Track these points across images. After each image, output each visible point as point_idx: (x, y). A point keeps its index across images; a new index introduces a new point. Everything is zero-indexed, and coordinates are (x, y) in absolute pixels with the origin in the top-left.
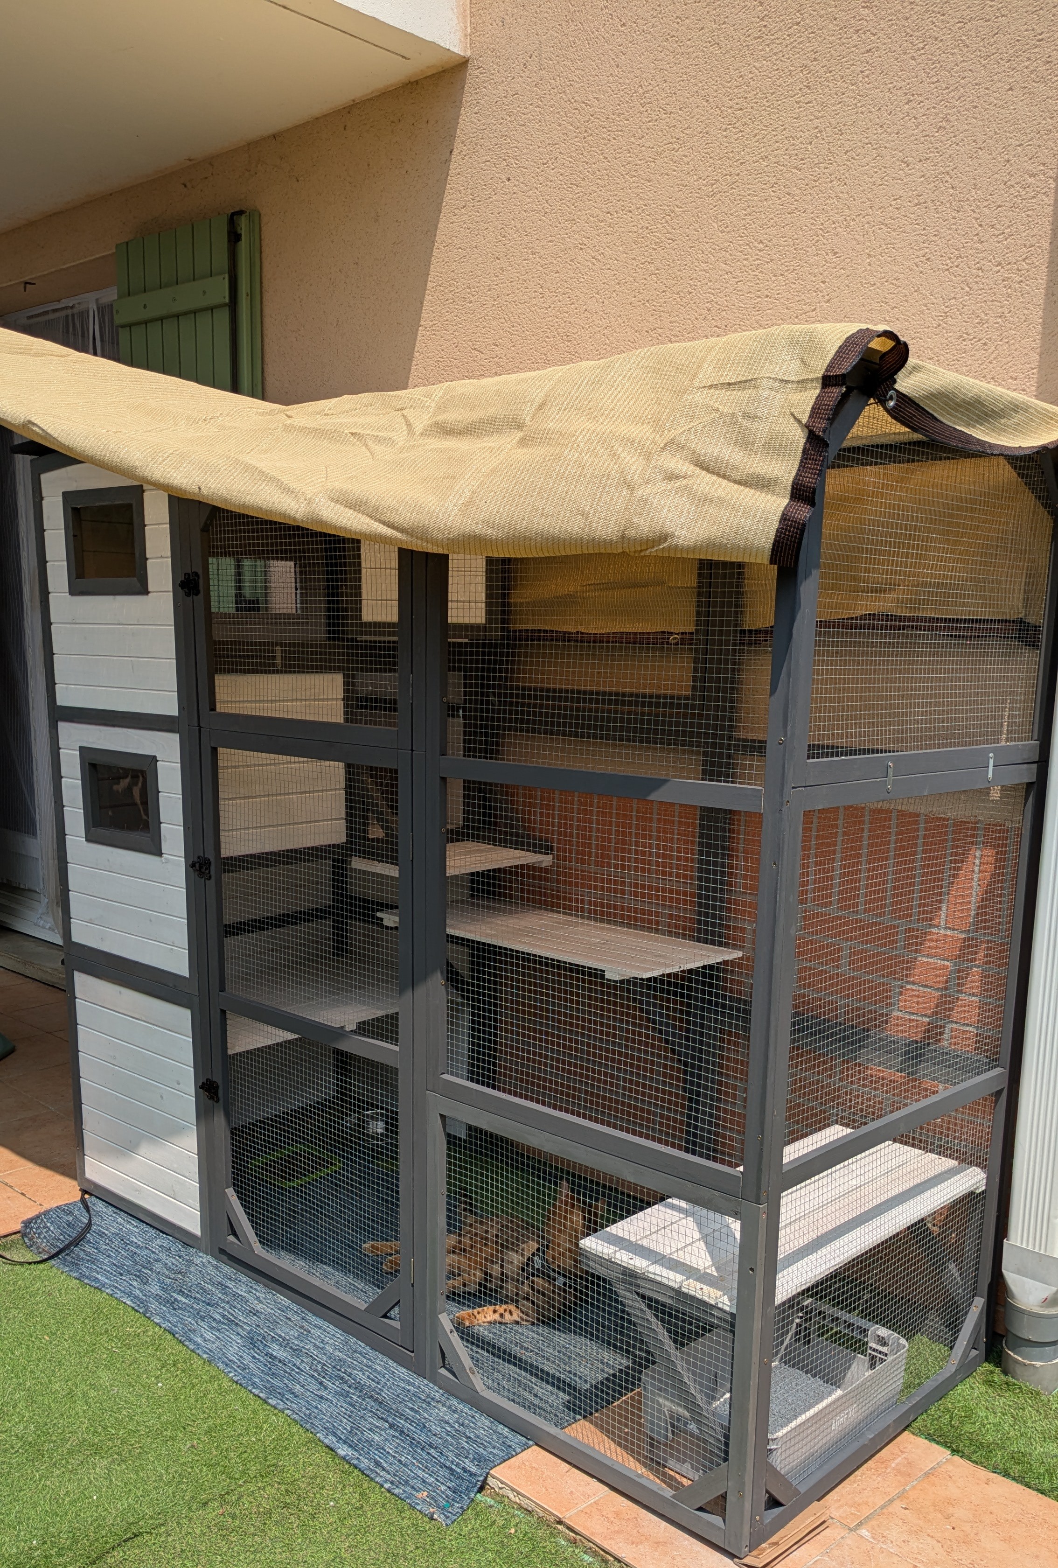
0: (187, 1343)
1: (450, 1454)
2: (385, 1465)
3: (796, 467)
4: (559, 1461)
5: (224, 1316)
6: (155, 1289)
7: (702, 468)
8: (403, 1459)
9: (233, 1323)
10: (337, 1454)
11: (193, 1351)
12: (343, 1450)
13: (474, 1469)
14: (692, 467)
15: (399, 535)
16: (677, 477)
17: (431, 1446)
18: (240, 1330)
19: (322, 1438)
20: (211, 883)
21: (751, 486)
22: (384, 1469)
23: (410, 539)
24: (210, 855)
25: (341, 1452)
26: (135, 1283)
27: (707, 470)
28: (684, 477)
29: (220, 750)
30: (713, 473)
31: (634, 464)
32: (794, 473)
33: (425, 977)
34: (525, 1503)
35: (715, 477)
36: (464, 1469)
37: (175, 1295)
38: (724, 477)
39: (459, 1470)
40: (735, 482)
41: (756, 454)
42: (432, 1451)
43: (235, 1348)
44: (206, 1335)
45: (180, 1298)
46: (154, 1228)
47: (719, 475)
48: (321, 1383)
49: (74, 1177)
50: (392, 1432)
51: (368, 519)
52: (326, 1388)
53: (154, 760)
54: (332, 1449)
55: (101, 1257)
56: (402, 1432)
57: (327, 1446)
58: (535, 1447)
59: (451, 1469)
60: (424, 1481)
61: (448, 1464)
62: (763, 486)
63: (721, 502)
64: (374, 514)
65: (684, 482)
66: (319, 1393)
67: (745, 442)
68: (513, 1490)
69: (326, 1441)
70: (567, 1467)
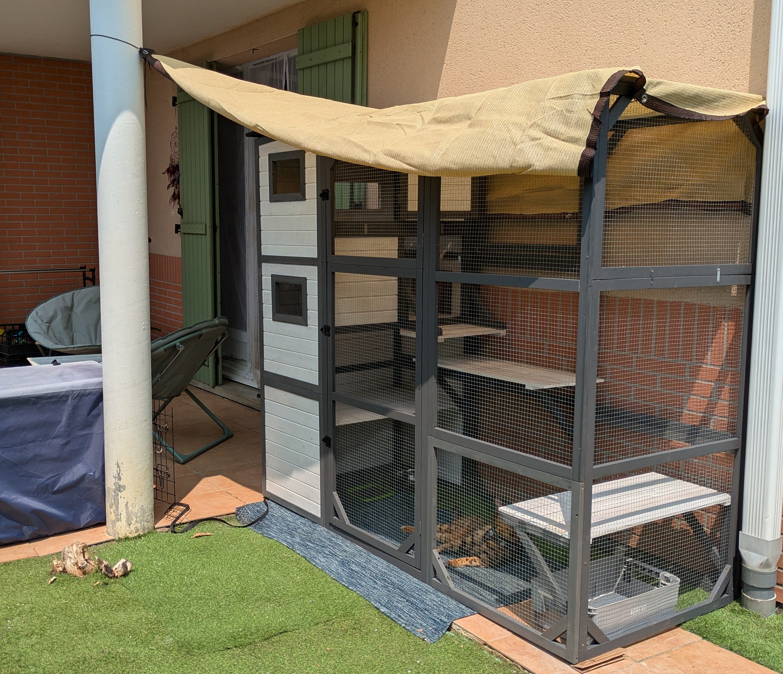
0: (312, 562)
1: (434, 613)
2: (403, 617)
3: (589, 133)
4: (489, 621)
5: (330, 552)
6: (298, 540)
7: (548, 135)
8: (412, 615)
9: (334, 555)
10: (380, 611)
11: (314, 565)
12: (383, 609)
13: (446, 620)
14: (543, 134)
15: (414, 169)
16: (536, 139)
17: (426, 610)
18: (337, 558)
19: (373, 604)
20: (331, 337)
21: (569, 142)
22: (402, 618)
23: (418, 170)
24: (330, 324)
25: (382, 610)
26: (288, 537)
27: (550, 135)
28: (540, 139)
29: (336, 273)
30: (553, 137)
31: (517, 134)
32: (588, 136)
33: (428, 378)
34: (469, 636)
35: (554, 139)
36: (441, 620)
37: (307, 543)
38: (558, 138)
39: (438, 621)
40: (562, 140)
41: (572, 127)
42: (426, 612)
43: (334, 565)
44: (321, 560)
45: (309, 544)
46: (298, 514)
47: (555, 138)
48: (375, 581)
49: (261, 492)
50: (407, 603)
51: (400, 162)
52: (377, 583)
53: (305, 279)
54: (378, 609)
55: (272, 526)
56: (412, 603)
57: (376, 608)
58: (478, 614)
59: (435, 620)
60: (421, 625)
61: (433, 618)
62: (574, 142)
63: (555, 149)
64: (403, 160)
65: (540, 141)
66: (374, 586)
67: (567, 123)
68: (464, 630)
69: (375, 605)
70: (492, 623)
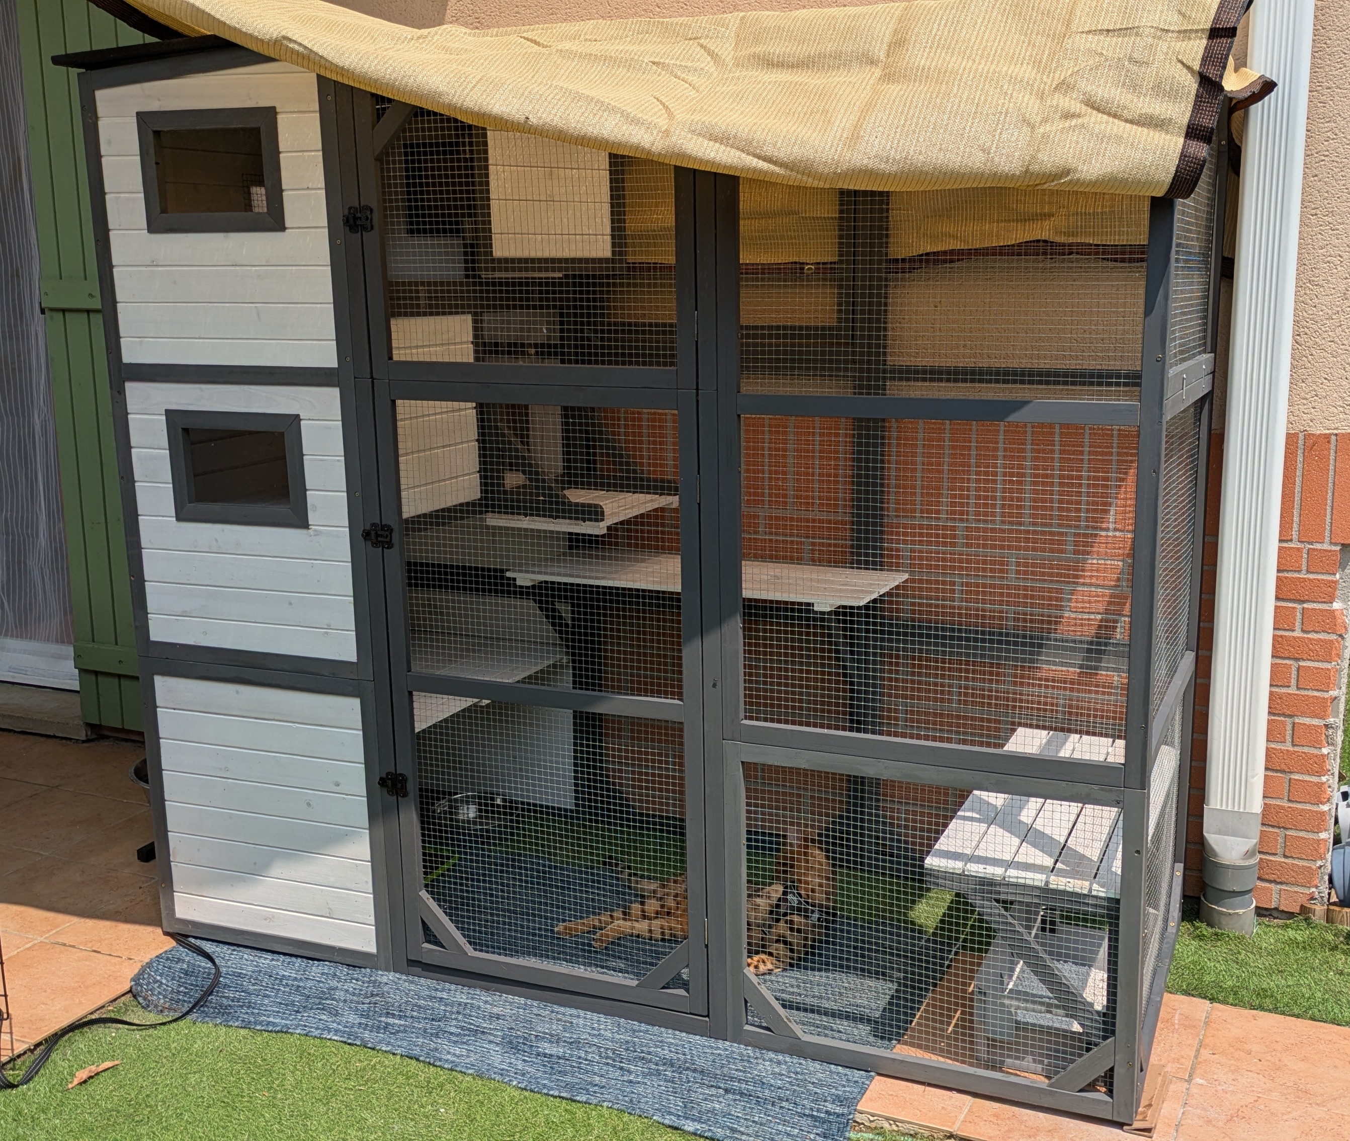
1: (805, 1102)
2: (742, 1129)
3: (1190, 111)
4: (910, 1084)
5: (462, 1028)
6: (353, 1018)
7: (1093, 108)
8: (756, 1119)
9: (478, 1032)
10: (684, 1131)
11: (452, 1070)
12: (690, 1126)
13: (839, 1110)
14: (1084, 108)
15: (778, 170)
16: (1073, 116)
17: (780, 1099)
18: (492, 1038)
19: (661, 1120)
21: (1143, 125)
22: (743, 1133)
24: (389, 520)
25: (691, 1129)
26: (324, 1017)
27: (1098, 110)
28: (1079, 116)
29: (399, 402)
30: (1104, 113)
31: (1029, 102)
32: (1188, 115)
33: (720, 621)
34: (903, 1127)
35: (1105, 117)
36: (827, 1112)
37: (383, 1019)
38: (1115, 116)
39: (822, 1115)
40: (1127, 121)
41: (1145, 95)
42: (784, 1104)
43: (497, 1057)
44: (455, 1052)
45: (390, 1020)
46: (296, 956)
47: (1109, 114)
48: (621, 1068)
49: (154, 922)
50: (730, 1096)
51: (738, 153)
52: (630, 1072)
53: (296, 418)
54: (676, 1128)
55: (256, 999)
56: (741, 1094)
57: (670, 1127)
58: (878, 1078)
59: (812, 1116)
60: (789, 1135)
61: (807, 1112)
62: (1156, 126)
63: (1119, 139)
64: (746, 148)
65: (1080, 120)
66: (626, 1078)
67: (1133, 86)
68: (887, 1119)
69: (667, 1122)
70: (920, 1088)
